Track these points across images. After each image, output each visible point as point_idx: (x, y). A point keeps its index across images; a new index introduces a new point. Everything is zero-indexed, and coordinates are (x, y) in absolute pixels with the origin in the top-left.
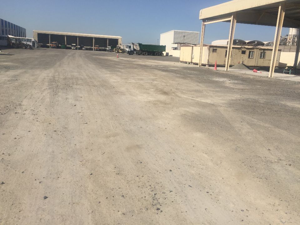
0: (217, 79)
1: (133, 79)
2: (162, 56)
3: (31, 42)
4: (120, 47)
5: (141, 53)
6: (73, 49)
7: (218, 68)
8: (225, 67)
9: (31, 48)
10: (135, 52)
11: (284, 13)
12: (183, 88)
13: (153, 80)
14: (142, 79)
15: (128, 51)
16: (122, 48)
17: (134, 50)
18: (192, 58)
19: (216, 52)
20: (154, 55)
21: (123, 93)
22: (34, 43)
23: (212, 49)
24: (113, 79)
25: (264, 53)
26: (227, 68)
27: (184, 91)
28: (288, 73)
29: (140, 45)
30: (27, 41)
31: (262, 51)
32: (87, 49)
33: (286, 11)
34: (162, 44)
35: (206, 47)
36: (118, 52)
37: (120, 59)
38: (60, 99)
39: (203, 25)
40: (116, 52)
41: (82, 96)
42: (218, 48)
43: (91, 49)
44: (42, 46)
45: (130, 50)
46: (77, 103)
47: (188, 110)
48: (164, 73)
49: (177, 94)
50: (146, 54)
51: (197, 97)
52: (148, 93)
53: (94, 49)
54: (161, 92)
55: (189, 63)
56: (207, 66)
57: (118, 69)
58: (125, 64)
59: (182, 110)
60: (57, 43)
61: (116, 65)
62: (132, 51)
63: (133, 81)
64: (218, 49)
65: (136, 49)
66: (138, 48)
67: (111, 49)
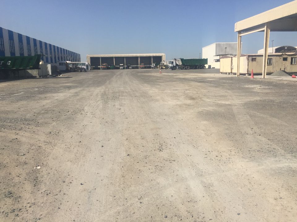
1: (170, 90)
2: (204, 69)
3: (85, 66)
4: (163, 64)
5: (183, 68)
6: (121, 69)
9: (85, 71)
10: (177, 67)
12: (211, 95)
13: (187, 90)
14: (176, 90)
15: (171, 67)
17: (177, 65)
18: (232, 69)
19: (255, 61)
20: (196, 68)
22: (87, 66)
26: (264, 75)
29: (182, 60)
30: (82, 65)
32: (133, 68)
34: (204, 57)
35: (245, 57)
36: (162, 68)
37: (163, 75)
39: (239, 37)
40: (160, 68)
41: (125, 103)
42: (257, 57)
43: (137, 68)
44: (94, 69)
45: (172, 66)
46: (122, 107)
47: (205, 109)
48: (199, 84)
49: (203, 99)
50: (188, 68)
51: (220, 100)
52: (178, 99)
53: (140, 67)
55: (229, 74)
56: (247, 75)
57: (158, 83)
58: (166, 78)
60: (107, 65)
61: (158, 80)
62: (175, 66)
63: (169, 91)
65: (179, 64)
66: (180, 63)
67: (155, 66)
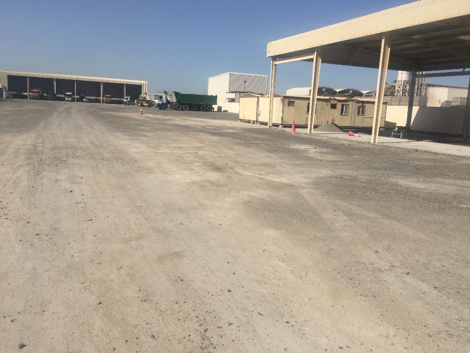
0: (296, 147)
1: (167, 148)
2: (211, 111)
4: (145, 98)
5: (179, 107)
6: (67, 101)
7: (298, 130)
8: (307, 127)
10: (169, 106)
11: (389, 49)
12: (246, 161)
13: (199, 149)
14: (180, 148)
15: (158, 104)
16: (148, 98)
17: (168, 102)
18: (258, 115)
19: (293, 106)
20: (198, 110)
21: (150, 171)
23: (287, 101)
24: (135, 148)
25: (364, 107)
26: (311, 129)
27: (247, 166)
28: (399, 137)
29: (177, 94)
31: (360, 104)
32: (90, 101)
33: (392, 46)
34: (211, 92)
35: (279, 98)
36: (142, 105)
37: (146, 117)
38: (45, 181)
39: (273, 65)
40: (139, 105)
41: (83, 175)
42: (295, 100)
43: (98, 101)
44: (15, 97)
45: (161, 103)
46: (75, 187)
47: (253, 194)
48: (215, 138)
49: (237, 170)
50: (186, 108)
51: (268, 174)
52: (191, 170)
53: (103, 100)
54: (211, 168)
55: (254, 123)
56: (280, 126)
57: (142, 133)
58: (152, 123)
59: (245, 194)
60: (41, 92)
61: (139, 125)
62: (165, 104)
63: (167, 151)
64: (297, 101)
65: (171, 101)
66: (174, 99)
67: (130, 101)
